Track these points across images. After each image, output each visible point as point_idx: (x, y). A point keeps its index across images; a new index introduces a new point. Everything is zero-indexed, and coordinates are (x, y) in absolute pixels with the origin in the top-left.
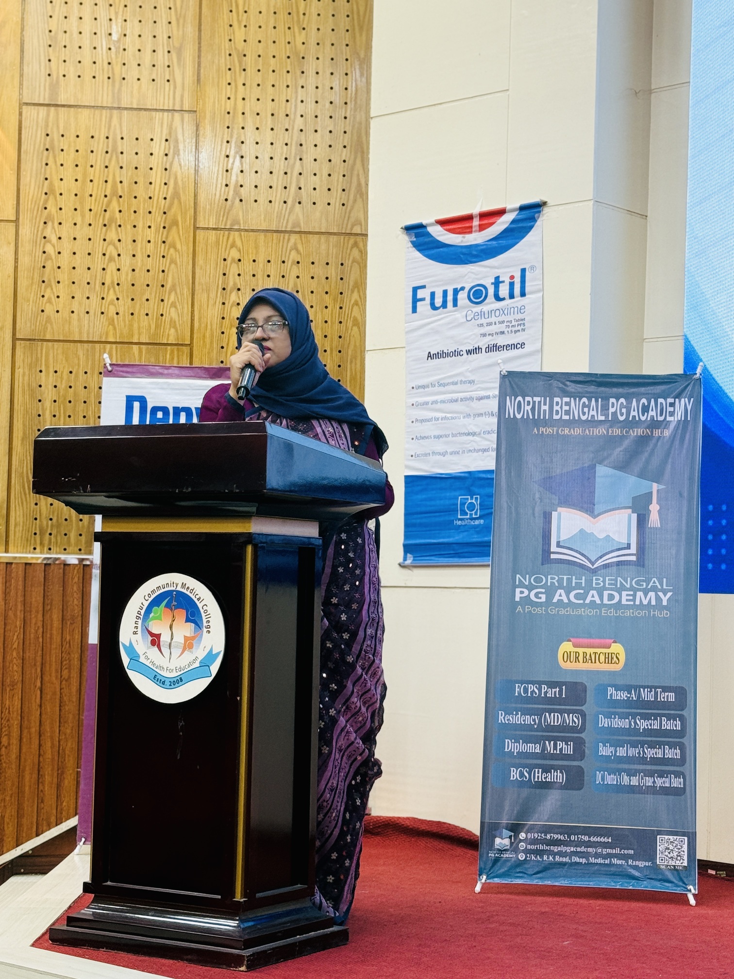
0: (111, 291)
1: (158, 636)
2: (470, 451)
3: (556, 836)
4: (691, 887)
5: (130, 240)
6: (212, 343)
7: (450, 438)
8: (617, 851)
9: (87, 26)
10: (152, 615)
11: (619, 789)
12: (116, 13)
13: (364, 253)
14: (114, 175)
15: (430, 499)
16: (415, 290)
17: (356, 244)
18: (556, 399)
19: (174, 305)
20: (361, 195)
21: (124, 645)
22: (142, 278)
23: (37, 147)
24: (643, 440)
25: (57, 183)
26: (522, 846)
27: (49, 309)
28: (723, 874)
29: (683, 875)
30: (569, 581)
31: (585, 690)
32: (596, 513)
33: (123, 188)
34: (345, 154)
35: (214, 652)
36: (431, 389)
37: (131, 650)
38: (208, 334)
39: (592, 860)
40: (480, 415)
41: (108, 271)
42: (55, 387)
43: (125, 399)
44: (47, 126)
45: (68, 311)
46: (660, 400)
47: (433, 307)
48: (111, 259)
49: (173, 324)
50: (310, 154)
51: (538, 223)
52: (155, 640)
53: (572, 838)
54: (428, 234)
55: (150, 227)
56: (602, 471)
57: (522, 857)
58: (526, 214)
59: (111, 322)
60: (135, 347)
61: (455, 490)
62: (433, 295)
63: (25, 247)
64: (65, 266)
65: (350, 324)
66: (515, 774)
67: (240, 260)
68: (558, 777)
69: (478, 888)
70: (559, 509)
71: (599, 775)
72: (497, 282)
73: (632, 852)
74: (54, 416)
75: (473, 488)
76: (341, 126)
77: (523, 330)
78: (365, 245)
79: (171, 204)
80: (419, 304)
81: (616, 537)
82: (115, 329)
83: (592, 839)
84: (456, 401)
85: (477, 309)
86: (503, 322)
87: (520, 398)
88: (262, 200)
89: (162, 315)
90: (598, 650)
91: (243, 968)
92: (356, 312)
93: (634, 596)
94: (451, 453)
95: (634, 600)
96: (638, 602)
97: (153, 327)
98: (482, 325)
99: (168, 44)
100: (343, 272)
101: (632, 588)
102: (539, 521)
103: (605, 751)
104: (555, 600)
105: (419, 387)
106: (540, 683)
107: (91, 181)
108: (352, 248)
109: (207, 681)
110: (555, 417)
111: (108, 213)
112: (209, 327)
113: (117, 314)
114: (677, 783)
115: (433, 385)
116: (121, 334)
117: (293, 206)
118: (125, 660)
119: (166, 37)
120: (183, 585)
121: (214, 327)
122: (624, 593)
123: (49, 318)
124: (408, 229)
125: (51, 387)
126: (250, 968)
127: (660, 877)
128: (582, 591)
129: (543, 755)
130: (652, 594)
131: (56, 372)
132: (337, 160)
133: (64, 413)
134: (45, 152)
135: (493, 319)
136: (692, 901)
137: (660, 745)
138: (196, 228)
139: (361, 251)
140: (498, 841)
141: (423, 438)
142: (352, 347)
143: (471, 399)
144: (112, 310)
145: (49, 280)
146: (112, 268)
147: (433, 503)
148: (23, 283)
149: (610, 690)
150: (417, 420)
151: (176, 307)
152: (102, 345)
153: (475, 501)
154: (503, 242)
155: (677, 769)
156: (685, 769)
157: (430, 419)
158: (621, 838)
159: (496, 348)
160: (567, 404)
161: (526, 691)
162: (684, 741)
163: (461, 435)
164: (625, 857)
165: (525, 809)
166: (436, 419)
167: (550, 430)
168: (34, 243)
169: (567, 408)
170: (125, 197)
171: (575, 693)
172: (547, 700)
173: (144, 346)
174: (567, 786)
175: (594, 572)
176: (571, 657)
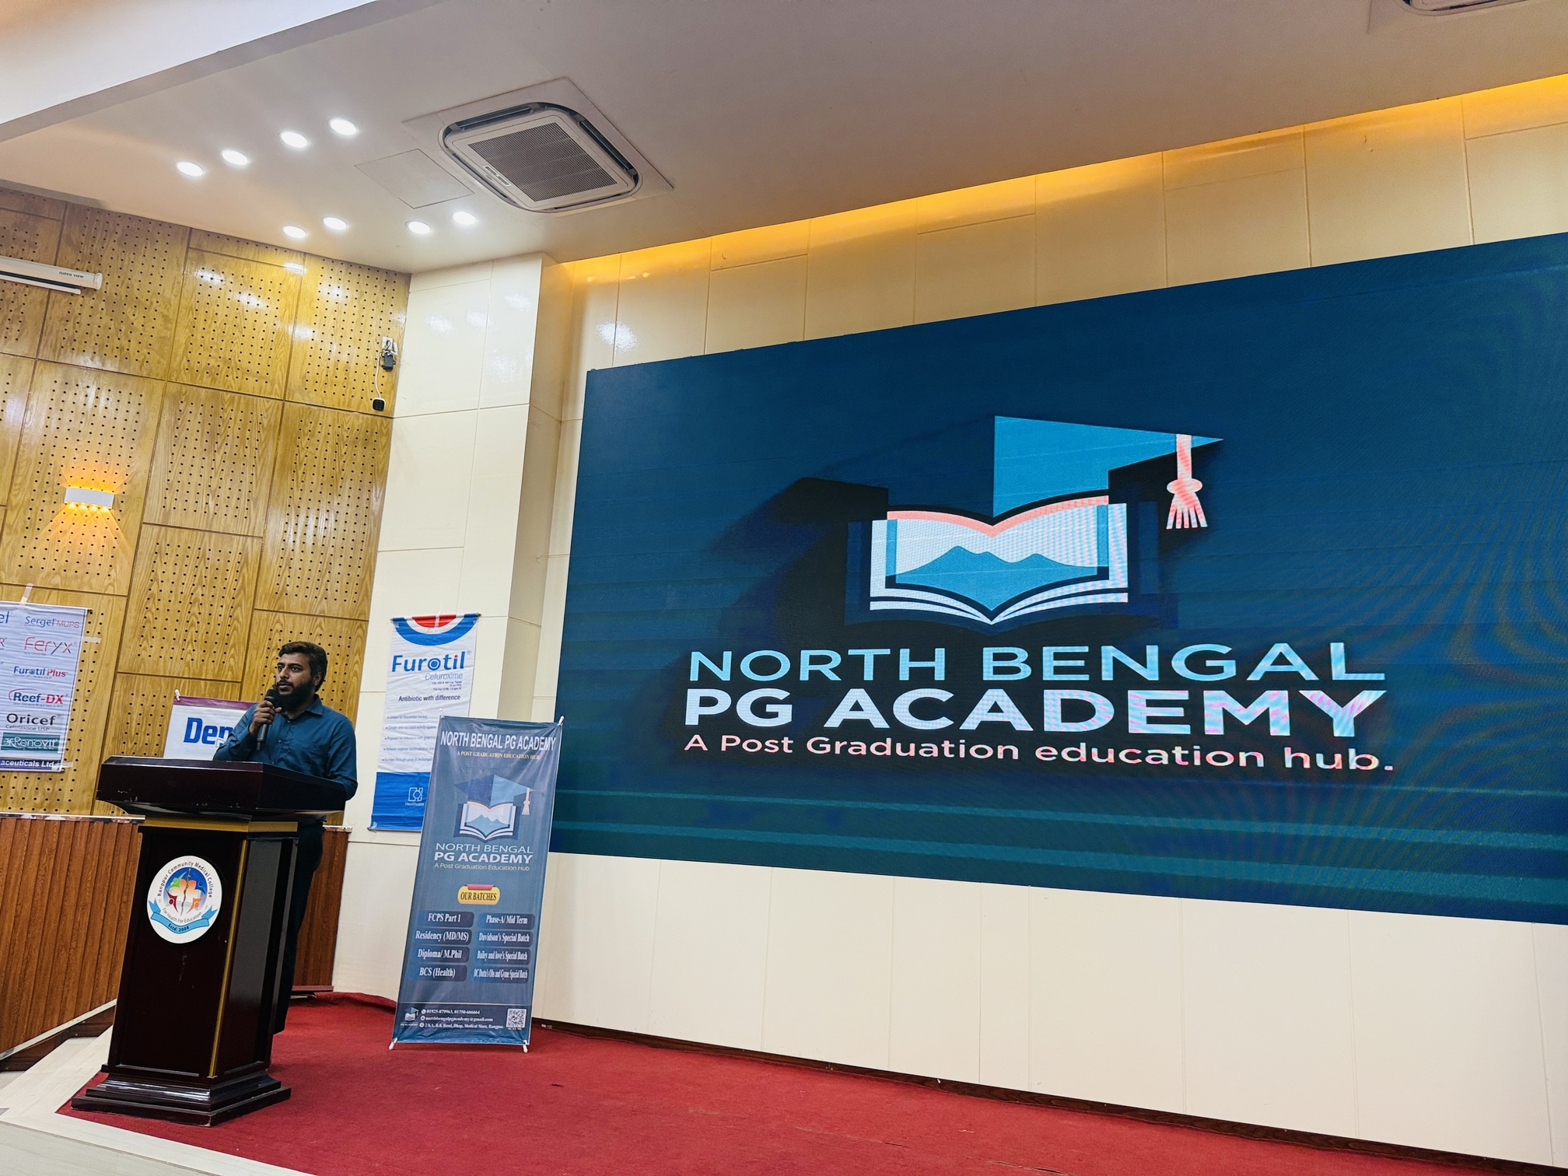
0: (190, 645)
1: (175, 898)
2: (420, 759)
3: (445, 1011)
4: (525, 1041)
5: (207, 614)
6: (256, 682)
7: (409, 751)
8: (483, 1019)
9: (195, 479)
10: (172, 884)
11: (488, 979)
12: (216, 474)
13: (365, 632)
14: (201, 572)
15: (392, 788)
16: (395, 657)
17: (361, 626)
18: (473, 734)
19: (233, 656)
20: (367, 596)
21: (150, 901)
22: (213, 638)
23: (150, 549)
24: (523, 762)
25: (160, 572)
26: (423, 1018)
27: (144, 654)
29: (521, 1032)
30: (470, 847)
31: (472, 915)
32: (491, 805)
33: (206, 581)
34: (359, 571)
35: (213, 910)
36: (399, 719)
37: (155, 906)
38: (254, 676)
39: (467, 1026)
40: (429, 738)
41: (190, 632)
42: (142, 705)
43: (187, 720)
44: (158, 538)
45: (157, 656)
46: (537, 738)
47: (406, 669)
48: (193, 625)
49: (231, 668)
50: (336, 569)
51: (475, 626)
52: (173, 900)
53: (455, 1012)
54: (407, 625)
55: (222, 606)
56: (497, 779)
57: (422, 1025)
58: (468, 620)
59: (188, 665)
60: (203, 682)
61: (408, 783)
62: (406, 661)
63: (131, 614)
64: (159, 627)
65: (352, 674)
67: (281, 631)
68: (450, 973)
69: (391, 1047)
70: (468, 802)
71: (476, 971)
72: (447, 658)
73: (491, 1020)
74: (139, 724)
75: (420, 783)
76: (359, 554)
77: (460, 688)
78: (367, 627)
79: (239, 593)
80: (397, 666)
81: (501, 821)
82: (189, 669)
83: (468, 1012)
84: (414, 728)
85: (433, 673)
86: (448, 682)
88: (301, 595)
89: (224, 662)
90: (483, 892)
91: (208, 1125)
92: (356, 667)
93: (509, 857)
94: (408, 760)
95: (509, 860)
96: (511, 862)
97: (216, 669)
98: (435, 683)
99: (249, 495)
100: (350, 643)
101: (508, 853)
102: (456, 809)
103: (481, 955)
104: (460, 860)
105: (392, 717)
106: (445, 913)
107: (185, 575)
108: (358, 628)
109: (205, 929)
110: (472, 745)
111: (194, 596)
112: (255, 672)
113: (192, 660)
114: (523, 975)
115: (401, 717)
116: (194, 674)
117: (321, 600)
118: (150, 912)
119: (247, 491)
120: (197, 865)
121: (259, 672)
122: (503, 856)
123: (143, 659)
124: (395, 620)
125: (138, 705)
127: (507, 1035)
128: (477, 854)
129: (443, 959)
130: (520, 856)
131: (143, 695)
132: (353, 575)
133: (146, 722)
134: (155, 555)
135: (442, 680)
136: (526, 1050)
137: (516, 951)
138: (254, 609)
139: (363, 631)
140: (407, 1015)
141: (392, 749)
142: (351, 689)
143: (424, 727)
144: (189, 657)
145: (147, 635)
146: (193, 630)
147: (393, 791)
148: (127, 635)
149: (489, 917)
150: (388, 738)
151: (234, 658)
152: (179, 679)
153: (420, 791)
154: (453, 635)
155: (524, 966)
156: (530, 966)
157: (396, 738)
158: (485, 1012)
159: (442, 697)
160: (481, 737)
161: (435, 918)
162: (531, 948)
163: (416, 749)
164: (487, 1023)
165: (427, 994)
166: (401, 738)
167: (467, 753)
168: (139, 611)
169: (479, 740)
170: (207, 586)
171: (466, 919)
172: (449, 924)
173: (209, 682)
174: (457, 978)
175: (486, 842)
176: (466, 896)
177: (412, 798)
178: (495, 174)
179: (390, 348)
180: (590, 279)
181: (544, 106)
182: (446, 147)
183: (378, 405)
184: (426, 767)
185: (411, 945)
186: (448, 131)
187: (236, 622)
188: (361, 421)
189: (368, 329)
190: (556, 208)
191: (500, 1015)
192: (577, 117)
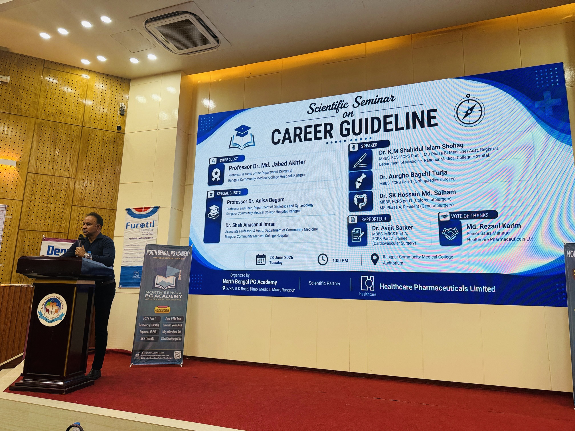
0: (48, 219)
2: (138, 261)
3: (150, 353)
4: (181, 363)
5: (54, 207)
6: (74, 233)
7: (133, 258)
8: (165, 355)
9: (48, 156)
10: (47, 304)
11: (167, 341)
13: (115, 214)
14: (51, 191)
15: (127, 272)
16: (127, 223)
17: (113, 212)
18: (159, 251)
19: (64, 223)
20: (116, 201)
21: (38, 312)
22: (56, 216)
23: (31, 183)
24: (179, 261)
25: (35, 192)
26: (142, 356)
27: (29, 222)
28: (190, 358)
29: (180, 360)
30: (159, 292)
31: (160, 318)
32: (166, 277)
33: (53, 195)
34: (112, 191)
35: (63, 313)
36: (129, 246)
37: (40, 313)
38: (73, 231)
39: (159, 358)
40: (141, 253)
41: (47, 214)
43: (48, 246)
44: (34, 178)
45: (35, 223)
46: (183, 252)
47: (131, 227)
48: (48, 211)
49: (64, 228)
50: (104, 190)
51: (158, 211)
52: (47, 310)
53: (154, 353)
54: (131, 211)
55: (60, 204)
56: (168, 267)
57: (142, 358)
58: (155, 209)
59: (47, 226)
60: (53, 233)
61: (133, 270)
62: (131, 225)
63: (24, 207)
64: (35, 212)
65: (110, 230)
66: (142, 339)
67: (83, 214)
68: (152, 339)
69: (130, 367)
70: (158, 276)
71: (162, 338)
72: (147, 223)
73: (168, 356)
74: (28, 249)
75: (138, 270)
76: (112, 185)
77: (153, 234)
78: (116, 212)
79: (66, 199)
80: (128, 227)
81: (170, 282)
82: (47, 228)
83: (159, 353)
84: (135, 249)
85: (142, 229)
86: (148, 232)
87: (150, 250)
88: (90, 201)
89: (61, 226)
90: (164, 309)
91: (64, 394)
92: (112, 227)
93: (174, 296)
94: (133, 262)
97: (58, 228)
98: (143, 232)
99: (69, 162)
100: (110, 218)
101: (173, 294)
102: (153, 278)
103: (164, 332)
104: (155, 297)
105: (127, 246)
106: (150, 317)
107: (45, 192)
109: (61, 321)
110: (158, 255)
111: (49, 200)
112: (73, 229)
113: (49, 225)
114: (180, 339)
116: (49, 230)
117: (98, 202)
118: (39, 315)
120: (57, 297)
122: (171, 295)
123: (29, 225)
124: (127, 209)
125: (28, 242)
126: (66, 394)
127: (174, 361)
128: (161, 295)
129: (149, 334)
130: (178, 295)
131: (30, 238)
132: (110, 193)
133: (31, 248)
134: (33, 185)
135: (146, 231)
136: (181, 366)
137: (177, 330)
138: (72, 205)
140: (136, 355)
141: (127, 258)
143: (139, 249)
144: (47, 224)
145: (30, 215)
146: (49, 213)
148: (23, 215)
149: (166, 318)
150: (125, 253)
152: (43, 232)
153: (138, 273)
154: (149, 214)
155: (180, 335)
156: (182, 336)
157: (129, 254)
158: (166, 353)
159: (146, 238)
160: (161, 252)
161: (146, 318)
162: (182, 329)
163: (136, 257)
164: (167, 357)
165: (144, 347)
166: (130, 253)
167: (157, 258)
168: (27, 206)
169: (161, 253)
170: (54, 197)
171: (158, 319)
172: (151, 321)
173: (55, 233)
174: (154, 341)
175: (165, 290)
176: (157, 310)
177: (135, 275)
178: (164, 39)
179: (123, 107)
180: (199, 82)
181: (184, 12)
182: (146, 28)
183: (119, 128)
184: (141, 264)
185: (137, 329)
186: (147, 22)
187: (65, 210)
188: (112, 134)
189: (114, 100)
190: (187, 53)
191: (172, 354)
192: (197, 17)
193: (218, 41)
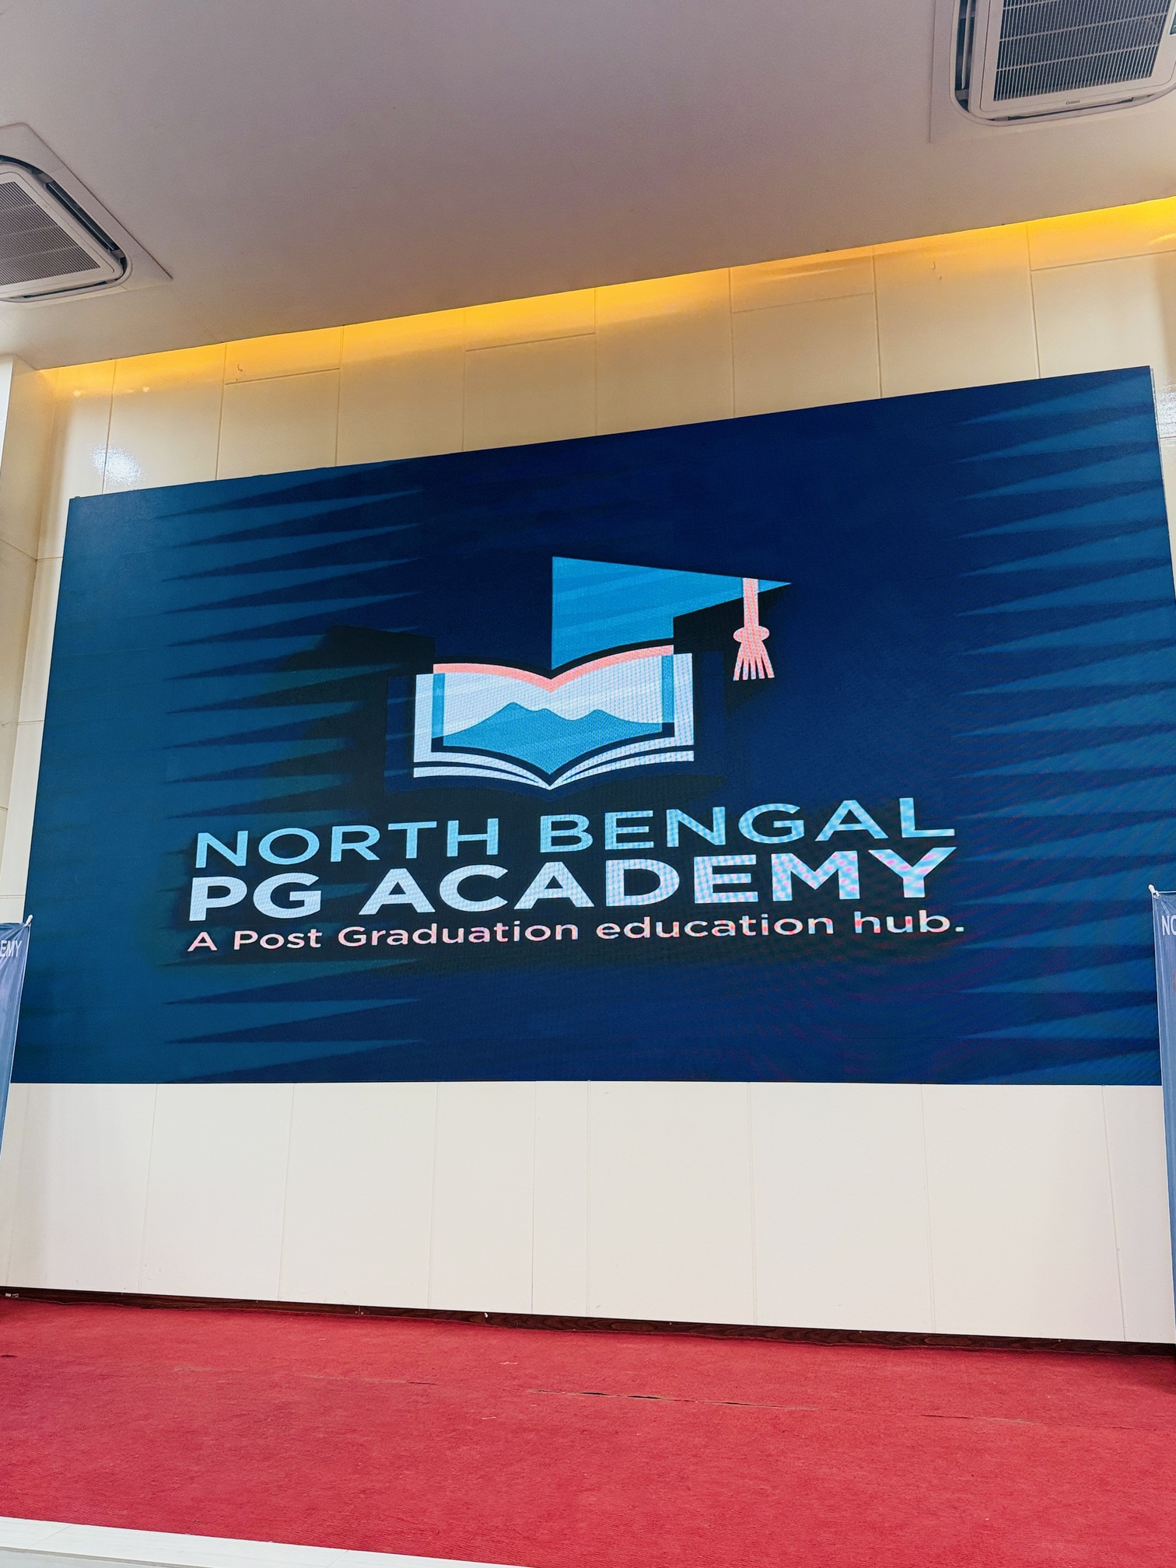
28: (17, 1295)
180: (77, 393)
190: (26, 297)
192: (42, 175)
193: (123, 262)
